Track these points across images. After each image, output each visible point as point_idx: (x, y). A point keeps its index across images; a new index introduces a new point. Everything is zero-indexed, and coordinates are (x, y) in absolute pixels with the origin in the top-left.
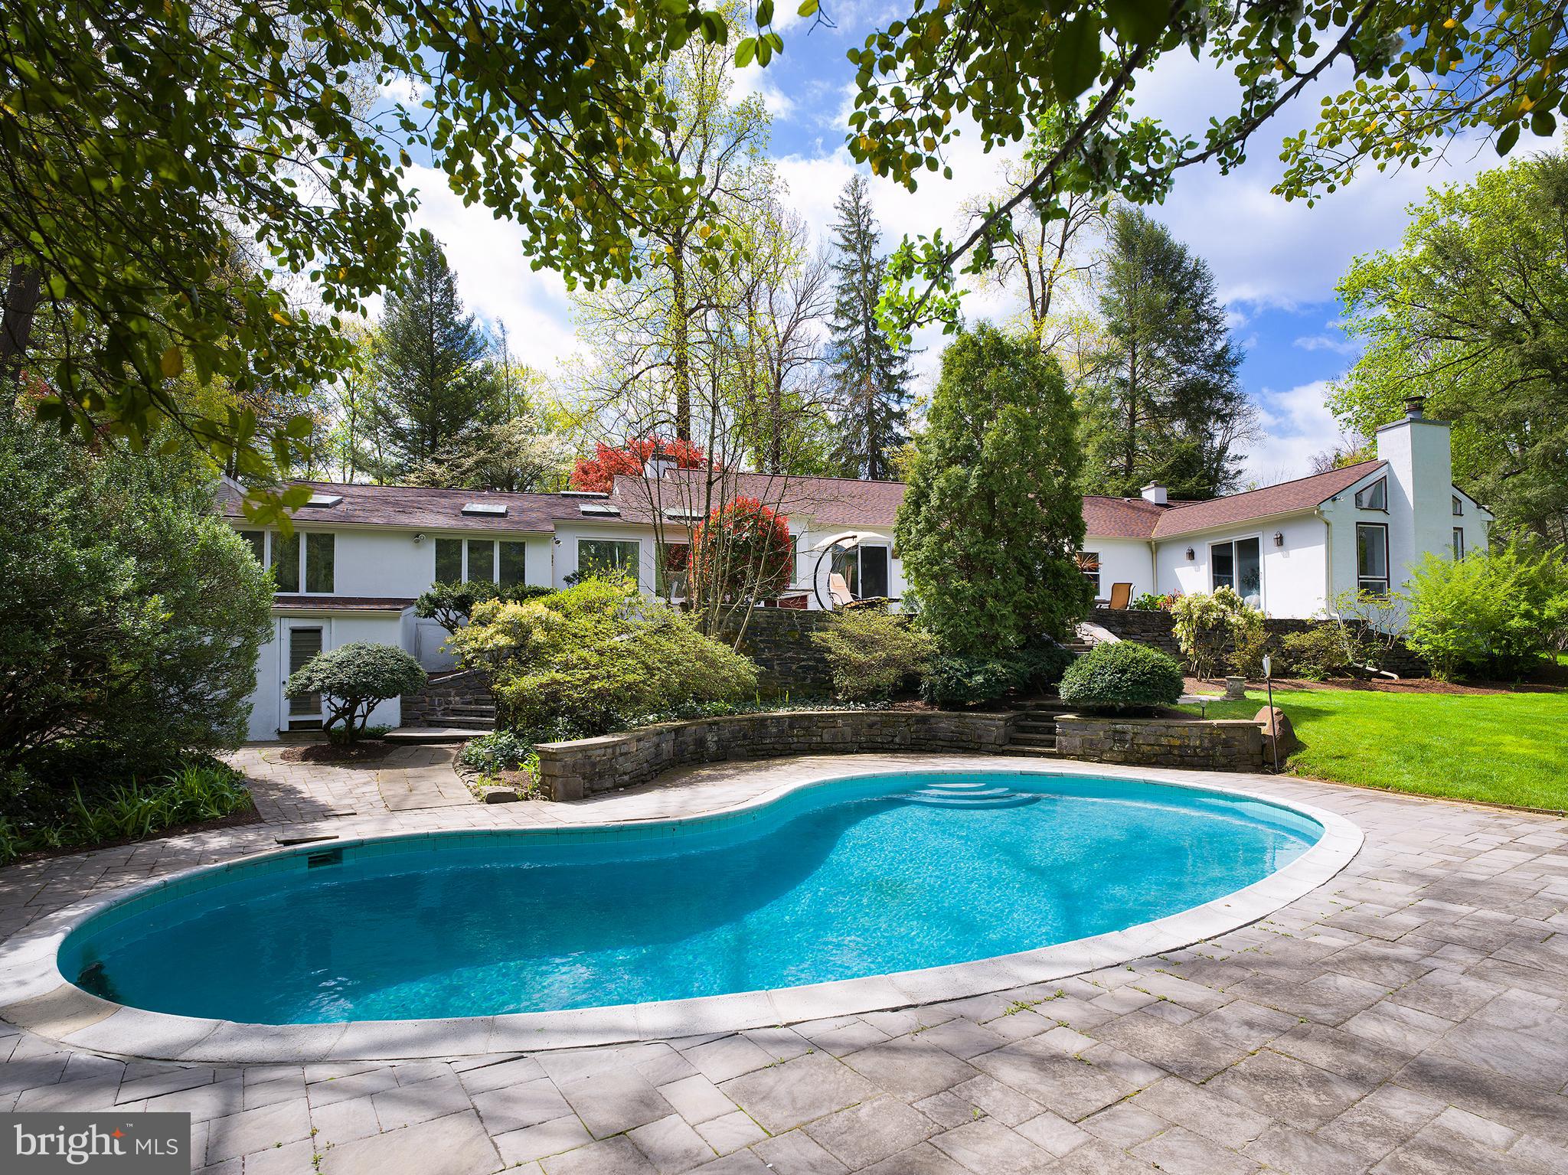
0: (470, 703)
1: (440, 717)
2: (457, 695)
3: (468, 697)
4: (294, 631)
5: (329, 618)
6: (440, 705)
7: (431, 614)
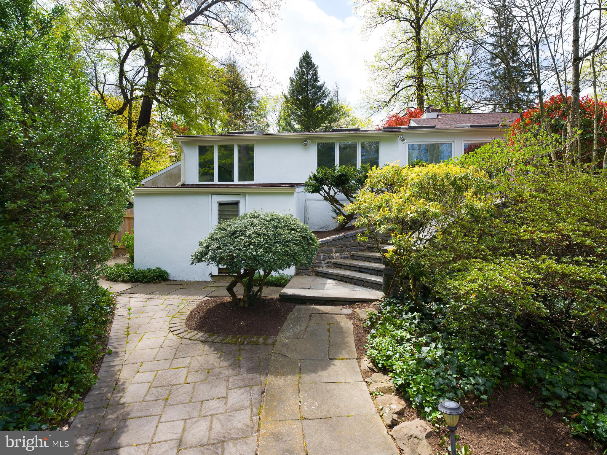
0: (347, 258)
1: (324, 269)
2: (337, 252)
3: (346, 254)
4: (221, 204)
5: (244, 194)
6: (324, 259)
7: (316, 190)
